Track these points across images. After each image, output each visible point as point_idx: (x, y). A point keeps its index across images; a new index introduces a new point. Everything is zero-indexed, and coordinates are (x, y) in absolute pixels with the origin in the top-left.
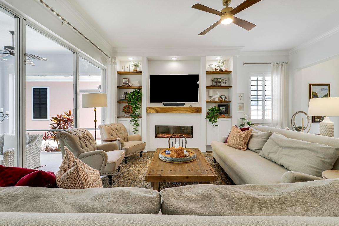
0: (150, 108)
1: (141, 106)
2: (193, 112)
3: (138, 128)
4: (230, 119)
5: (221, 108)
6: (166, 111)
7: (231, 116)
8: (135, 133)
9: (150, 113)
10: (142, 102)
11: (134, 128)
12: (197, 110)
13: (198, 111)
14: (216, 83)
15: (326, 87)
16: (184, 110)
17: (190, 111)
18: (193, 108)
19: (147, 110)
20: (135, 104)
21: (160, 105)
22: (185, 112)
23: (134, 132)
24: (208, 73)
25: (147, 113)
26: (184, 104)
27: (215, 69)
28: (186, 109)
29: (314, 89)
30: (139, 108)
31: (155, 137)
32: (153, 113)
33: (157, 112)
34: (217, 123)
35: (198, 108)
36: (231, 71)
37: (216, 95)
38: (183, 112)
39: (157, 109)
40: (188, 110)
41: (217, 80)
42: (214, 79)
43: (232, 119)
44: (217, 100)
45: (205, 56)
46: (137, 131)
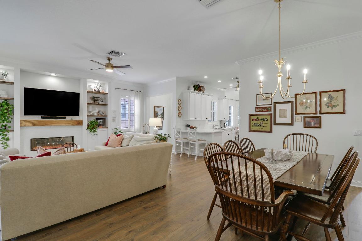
0: (24, 121)
1: (12, 119)
2: (74, 124)
3: (8, 142)
4: (106, 129)
5: (99, 121)
6: (45, 124)
7: (107, 127)
8: (5, 148)
9: (24, 126)
10: (13, 114)
11: (2, 143)
12: (78, 123)
13: (80, 123)
14: (95, 101)
15: (162, 109)
16: (65, 123)
17: (71, 123)
18: (75, 121)
19: (21, 123)
20: (4, 117)
21: (38, 118)
22: (66, 124)
23: (3, 148)
24: (88, 92)
25: (21, 126)
26: (65, 118)
27: (94, 90)
28: (67, 122)
29: (157, 109)
30: (10, 122)
31: (31, 151)
32: (29, 126)
33: (34, 125)
34: (96, 133)
35: (79, 121)
36: (107, 93)
37: (95, 110)
38: (64, 124)
39: (34, 122)
40: (70, 123)
41: (96, 99)
42: (93, 97)
43: (108, 130)
44: (96, 114)
45: (86, 79)
46: (7, 145)
